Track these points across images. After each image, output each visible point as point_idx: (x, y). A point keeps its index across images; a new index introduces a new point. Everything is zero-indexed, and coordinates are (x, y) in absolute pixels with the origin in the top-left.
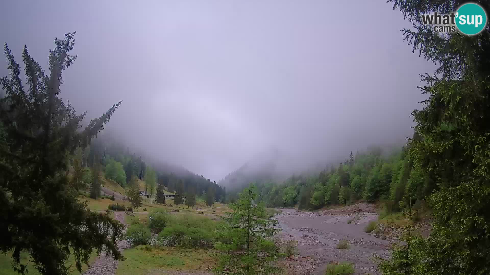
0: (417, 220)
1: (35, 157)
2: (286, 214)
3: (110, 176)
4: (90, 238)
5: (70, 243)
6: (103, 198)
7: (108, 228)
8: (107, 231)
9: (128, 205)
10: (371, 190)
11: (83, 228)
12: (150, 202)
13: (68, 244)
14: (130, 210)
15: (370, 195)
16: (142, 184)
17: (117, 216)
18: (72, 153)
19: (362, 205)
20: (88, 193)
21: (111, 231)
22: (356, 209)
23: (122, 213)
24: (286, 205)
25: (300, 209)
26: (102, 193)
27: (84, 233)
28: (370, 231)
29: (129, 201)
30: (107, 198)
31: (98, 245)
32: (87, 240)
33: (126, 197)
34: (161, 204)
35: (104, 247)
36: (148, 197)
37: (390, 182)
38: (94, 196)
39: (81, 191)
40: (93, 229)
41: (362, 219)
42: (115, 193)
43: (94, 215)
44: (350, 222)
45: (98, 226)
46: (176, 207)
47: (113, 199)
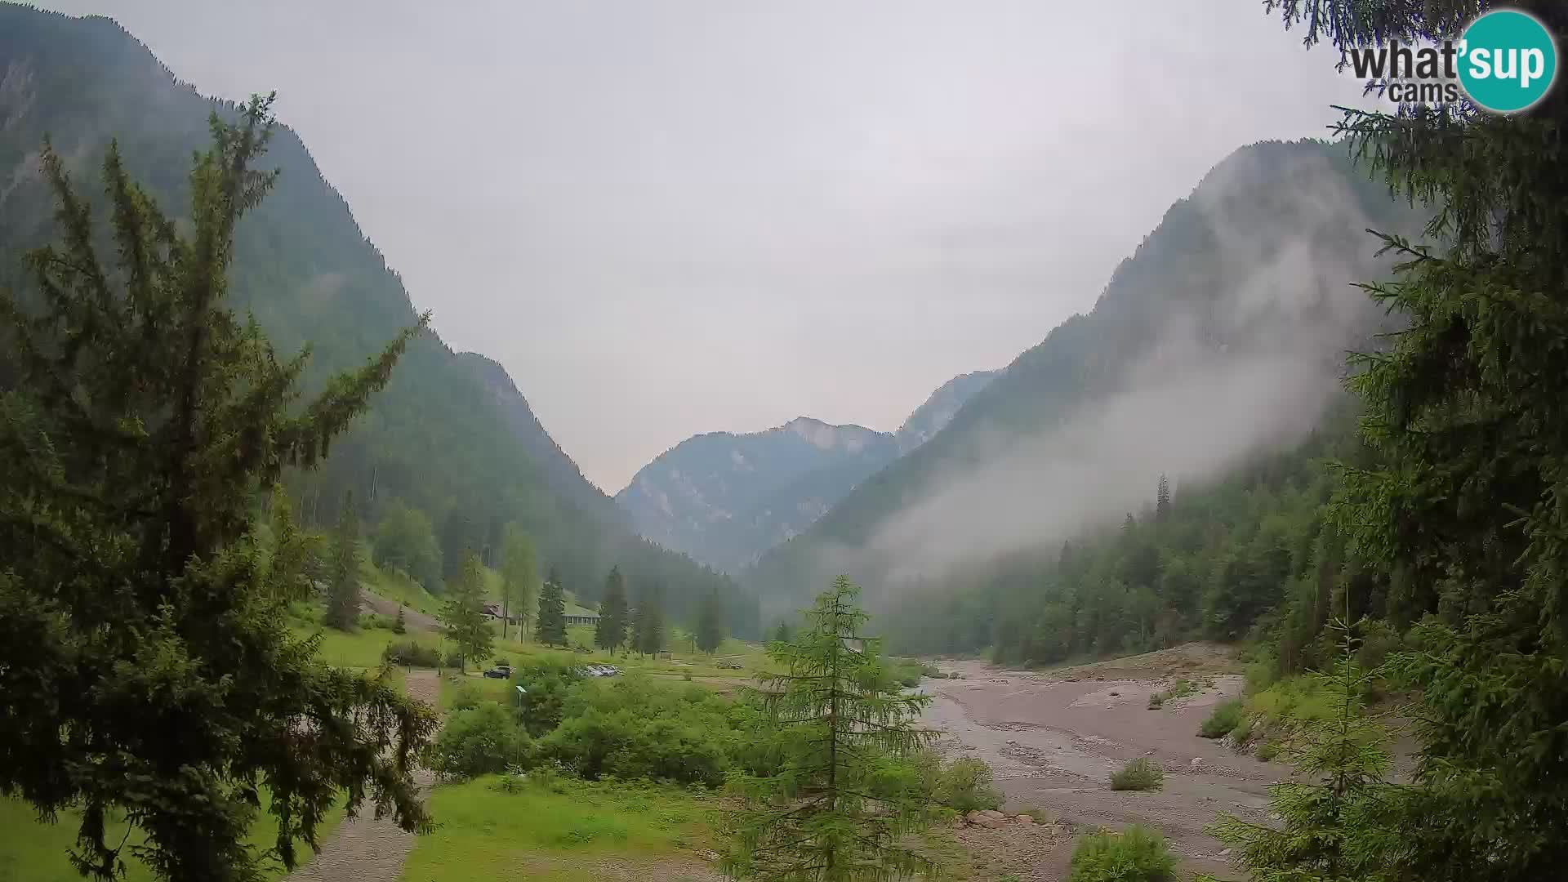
0: (1372, 698)
1: (148, 499)
2: (955, 677)
3: (390, 555)
4: (324, 754)
5: (261, 774)
6: (366, 627)
7: (383, 724)
8: (381, 734)
9: (446, 647)
10: (1223, 601)
11: (304, 725)
12: (518, 637)
13: (253, 776)
14: (455, 663)
15: (1221, 617)
16: (492, 583)
17: (412, 685)
18: (266, 485)
19: (1196, 651)
20: (320, 610)
21: (393, 734)
22: (1175, 662)
23: (430, 675)
24: (954, 648)
25: (999, 661)
26: (365, 611)
27: (306, 740)
28: (1219, 735)
29: (452, 635)
30: (381, 626)
31: (353, 779)
32: (317, 762)
33: (442, 624)
34: (553, 645)
35: (369, 787)
36: (512, 622)
37: (1284, 574)
38: (340, 619)
39: (297, 605)
40: (336, 730)
41: (1196, 696)
42: (405, 609)
43: (337, 680)
44: (1156, 703)
45: (351, 717)
46: (600, 654)
47: (398, 629)
